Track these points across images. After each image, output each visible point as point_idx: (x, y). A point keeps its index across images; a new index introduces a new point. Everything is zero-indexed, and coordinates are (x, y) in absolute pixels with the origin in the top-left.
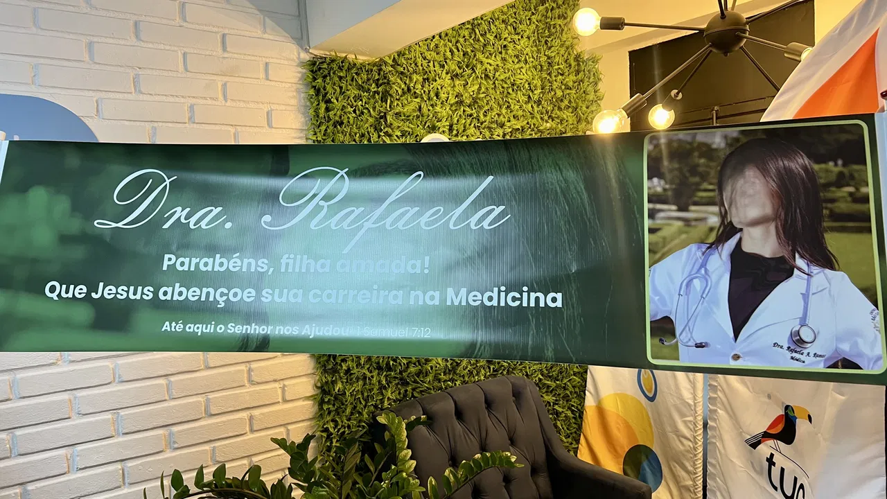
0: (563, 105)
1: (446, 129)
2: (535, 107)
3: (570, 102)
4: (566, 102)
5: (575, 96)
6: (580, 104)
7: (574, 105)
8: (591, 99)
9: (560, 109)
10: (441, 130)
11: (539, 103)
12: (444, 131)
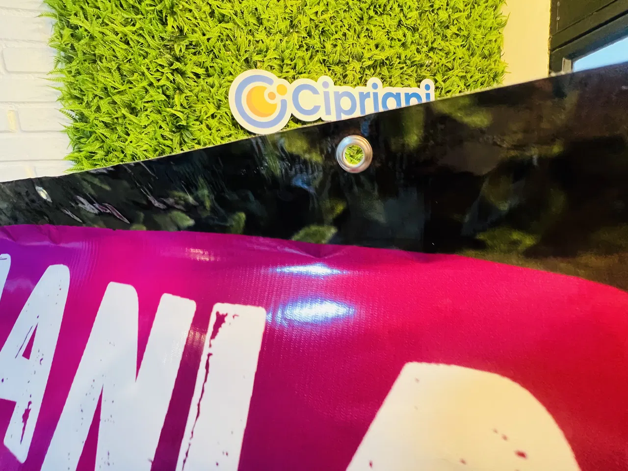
0: (449, 33)
1: (276, 64)
2: (409, 34)
3: (460, 29)
4: (454, 29)
5: (466, 22)
6: (474, 32)
7: (465, 33)
8: (489, 25)
9: (445, 37)
10: (266, 64)
11: (414, 30)
12: (271, 67)
